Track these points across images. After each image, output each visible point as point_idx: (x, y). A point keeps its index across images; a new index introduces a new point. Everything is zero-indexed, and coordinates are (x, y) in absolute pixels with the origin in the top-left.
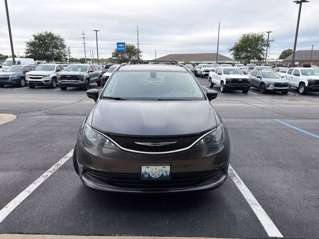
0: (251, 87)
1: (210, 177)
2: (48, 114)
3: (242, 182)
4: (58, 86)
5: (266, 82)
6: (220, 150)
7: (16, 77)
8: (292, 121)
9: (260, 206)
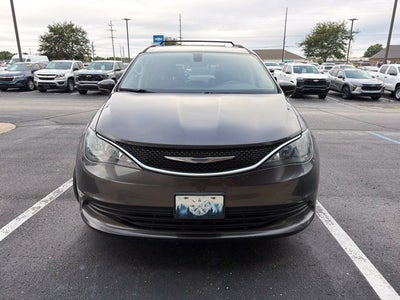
0: (330, 91)
1: (289, 215)
2: (57, 123)
3: (333, 221)
4: (75, 90)
5: (351, 84)
6: (306, 173)
7: (21, 77)
8: (393, 134)
9: (368, 261)
